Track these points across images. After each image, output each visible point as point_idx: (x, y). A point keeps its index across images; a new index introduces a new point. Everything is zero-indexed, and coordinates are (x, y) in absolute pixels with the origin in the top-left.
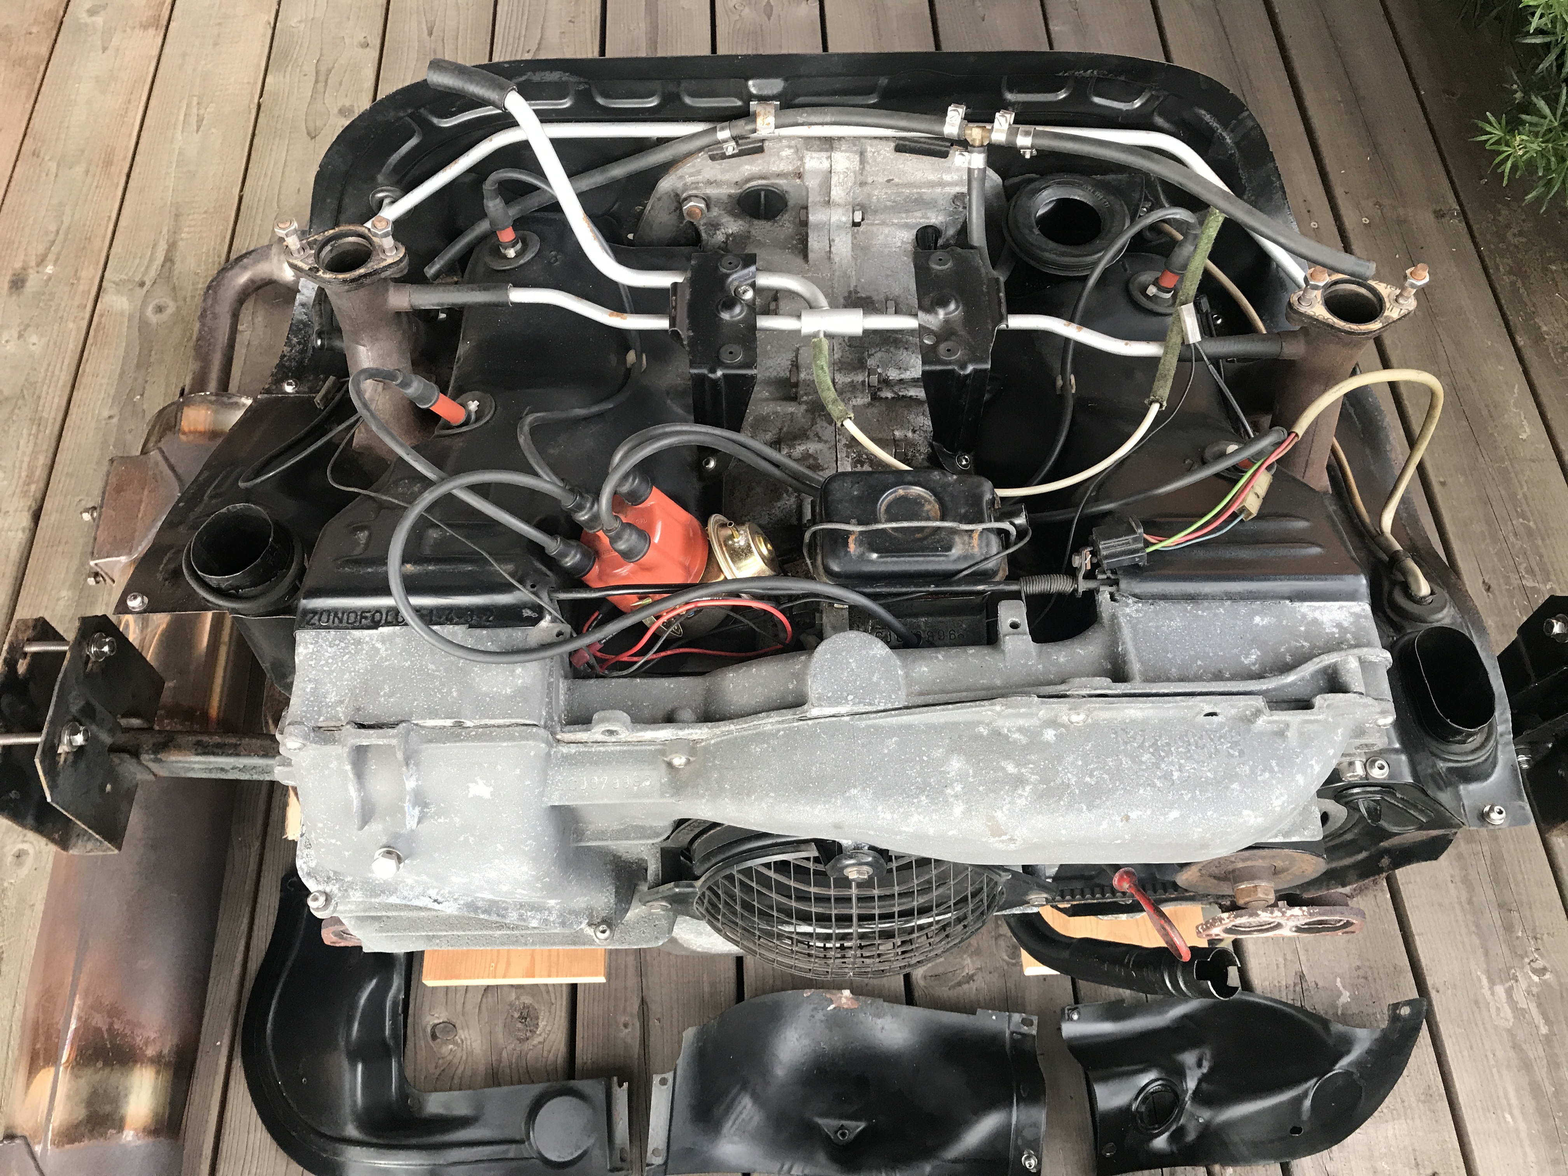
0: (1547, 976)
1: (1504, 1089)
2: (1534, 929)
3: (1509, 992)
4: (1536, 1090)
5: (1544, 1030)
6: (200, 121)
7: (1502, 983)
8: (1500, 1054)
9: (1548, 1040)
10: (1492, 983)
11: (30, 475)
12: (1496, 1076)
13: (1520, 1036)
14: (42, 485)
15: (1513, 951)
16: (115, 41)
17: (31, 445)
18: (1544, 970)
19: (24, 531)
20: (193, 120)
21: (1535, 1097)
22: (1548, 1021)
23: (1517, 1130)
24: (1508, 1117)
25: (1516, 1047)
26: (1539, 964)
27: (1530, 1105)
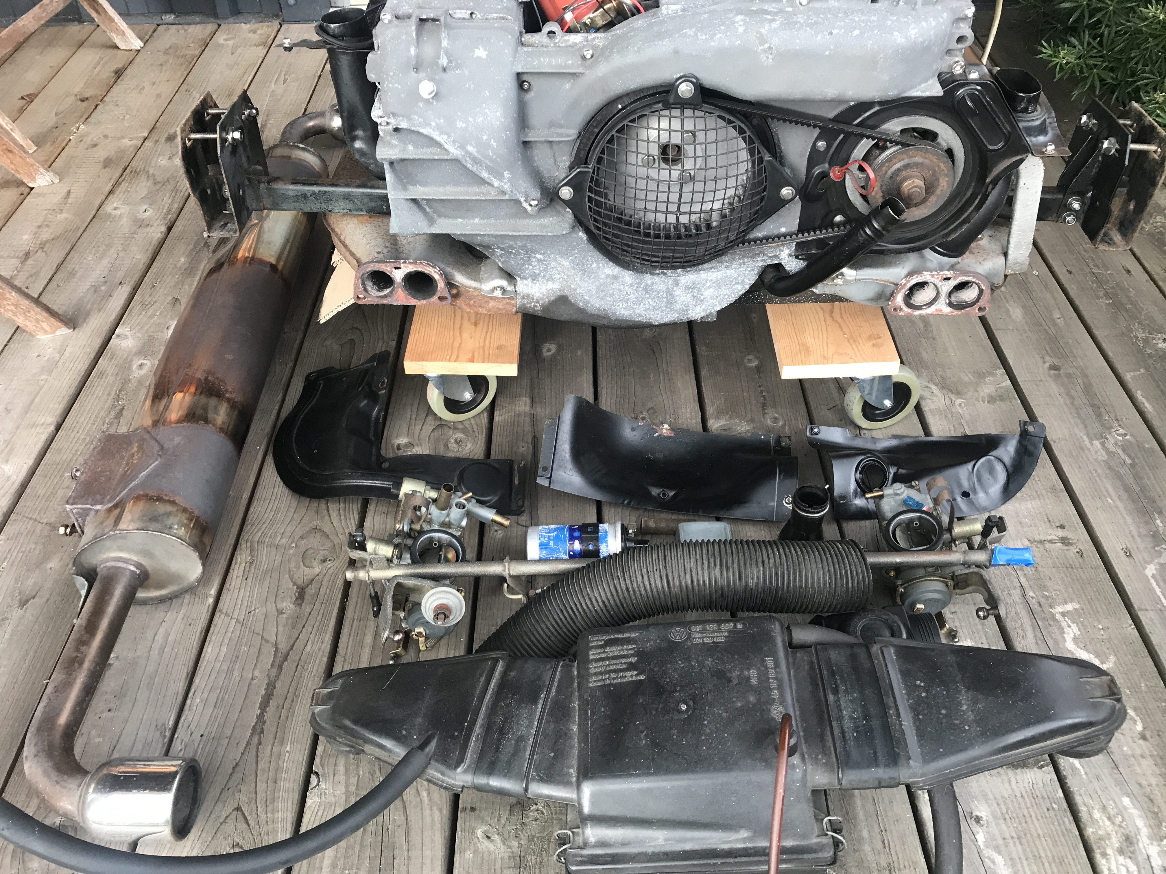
0: (1128, 437)
1: (1105, 487)
2: (1116, 416)
3: (1103, 444)
4: (1127, 489)
5: (1129, 461)
6: (285, 80)
7: (1097, 439)
8: (1100, 471)
9: (1133, 466)
10: (1091, 440)
11: (169, 212)
12: (1098, 481)
13: (1113, 464)
14: (175, 216)
15: (1103, 425)
16: (239, 50)
17: (170, 200)
18: (1125, 435)
19: (162, 233)
20: (282, 80)
21: (1126, 491)
22: (1130, 457)
23: (1117, 507)
24: (1110, 501)
25: (1110, 468)
26: (1122, 431)
27: (1125, 496)
